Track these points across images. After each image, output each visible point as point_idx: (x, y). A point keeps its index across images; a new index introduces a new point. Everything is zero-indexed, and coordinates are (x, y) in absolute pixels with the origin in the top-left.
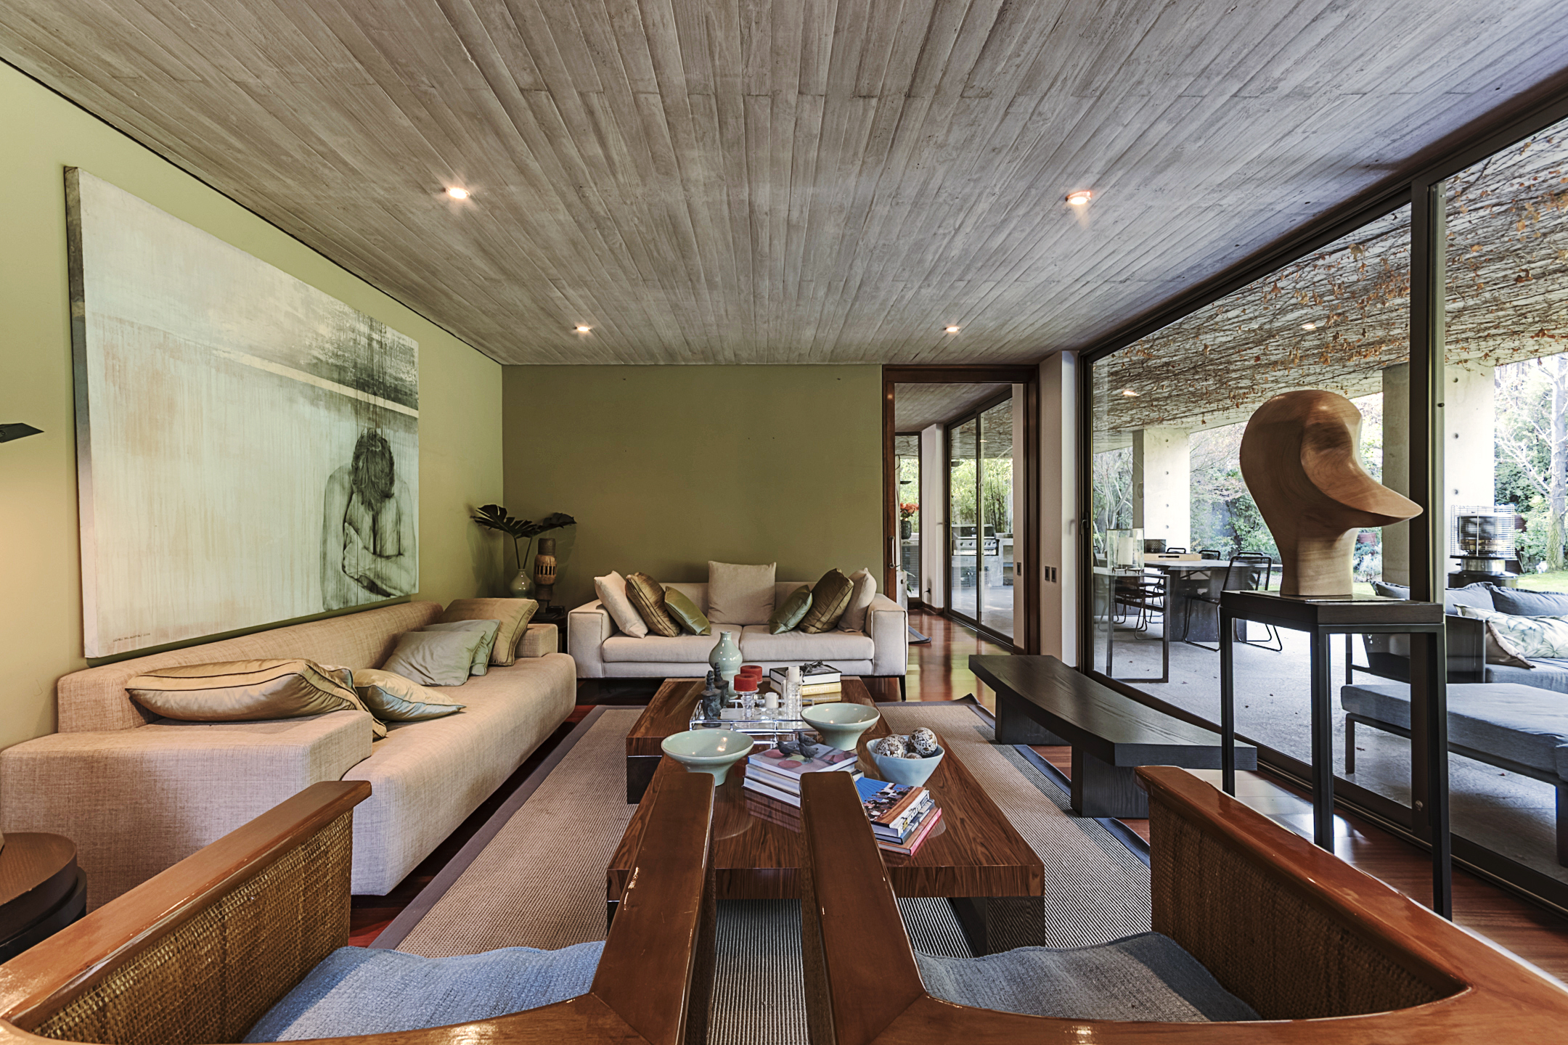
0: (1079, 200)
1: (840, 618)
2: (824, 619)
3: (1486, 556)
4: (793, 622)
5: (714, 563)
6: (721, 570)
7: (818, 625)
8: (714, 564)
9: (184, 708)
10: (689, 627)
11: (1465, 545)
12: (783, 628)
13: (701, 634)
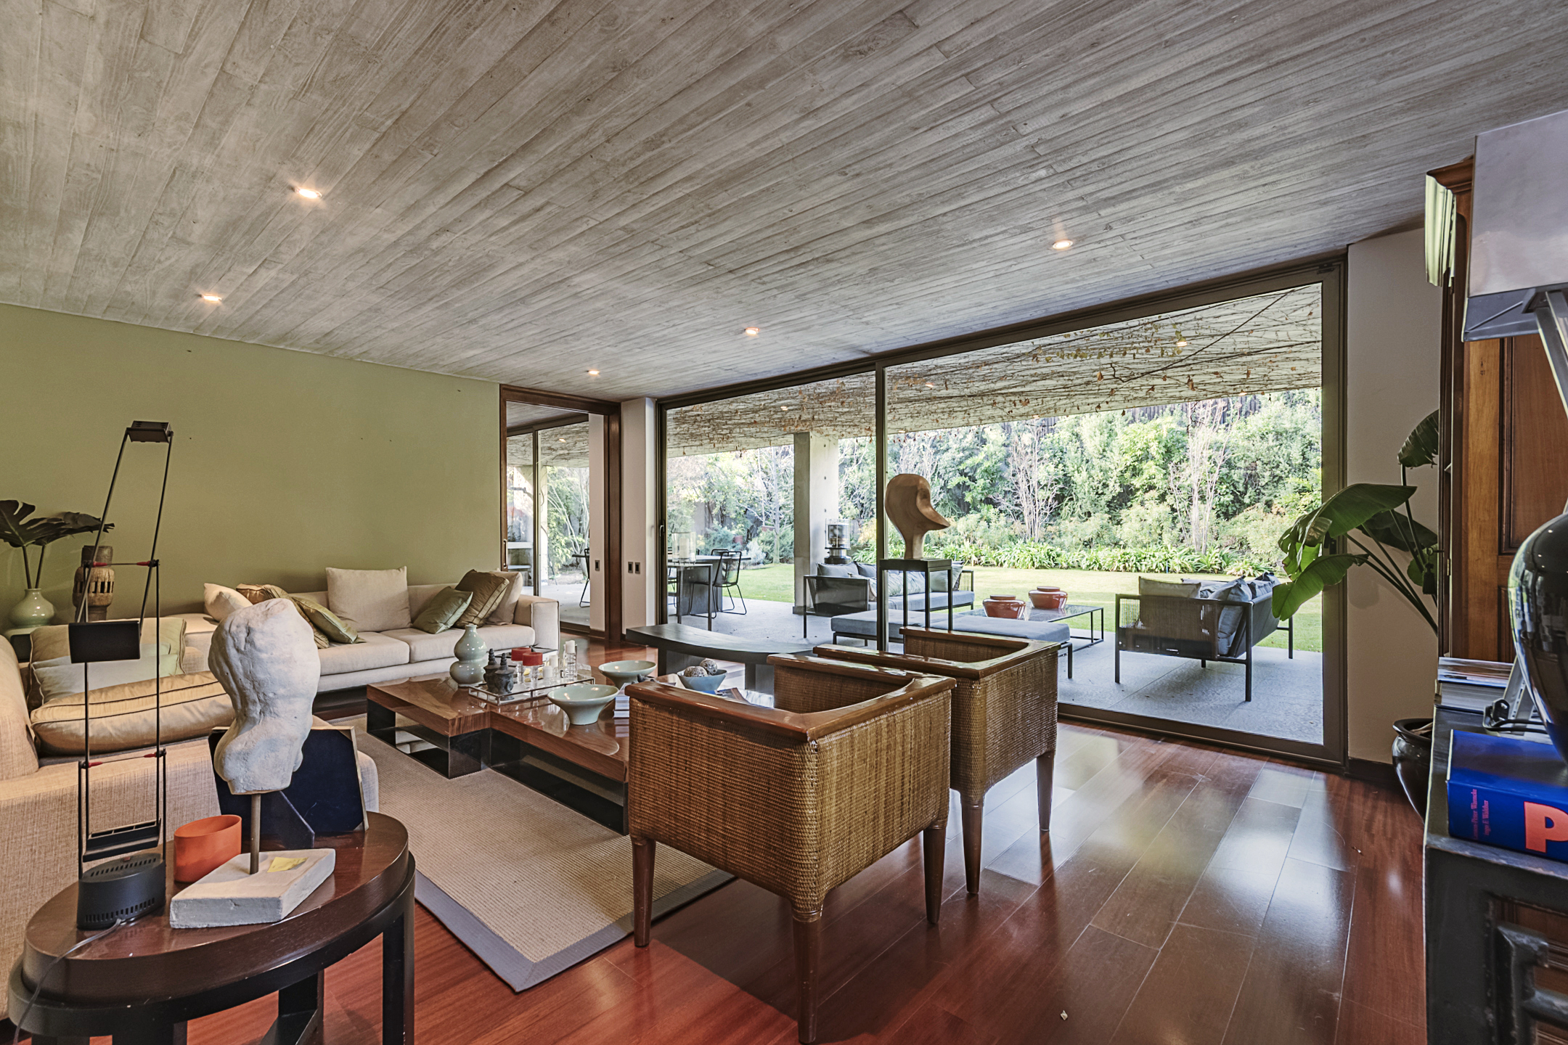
0: (751, 332)
1: (493, 614)
2: (481, 615)
3: (839, 548)
4: (453, 620)
5: (334, 570)
6: (344, 578)
7: (476, 621)
8: (329, 569)
9: (128, 733)
10: (343, 636)
11: (831, 541)
12: (443, 627)
13: (356, 642)
